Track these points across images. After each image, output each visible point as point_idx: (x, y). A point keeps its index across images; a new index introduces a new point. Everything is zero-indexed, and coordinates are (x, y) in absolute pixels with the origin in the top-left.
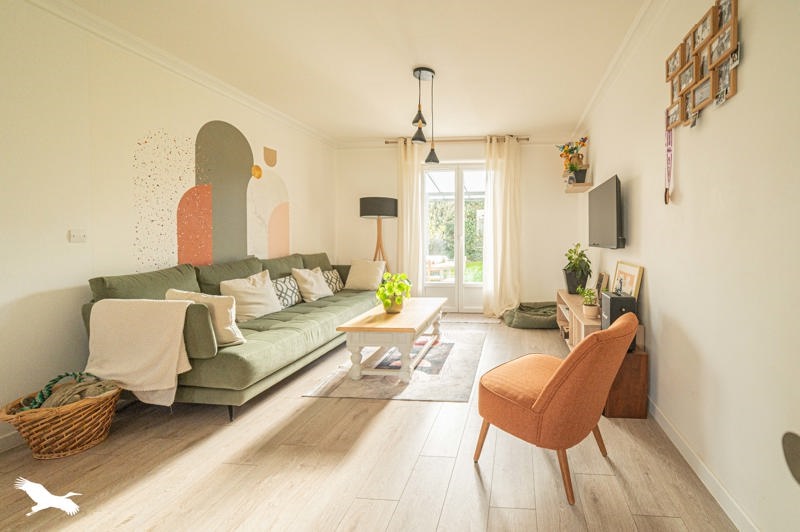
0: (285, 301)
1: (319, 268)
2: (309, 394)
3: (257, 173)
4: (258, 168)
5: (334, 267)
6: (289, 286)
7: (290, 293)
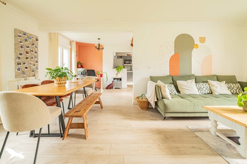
0: (202, 92)
1: (225, 81)
2: (189, 127)
3: (196, 47)
4: (197, 45)
5: (239, 82)
6: (205, 86)
7: (204, 89)
